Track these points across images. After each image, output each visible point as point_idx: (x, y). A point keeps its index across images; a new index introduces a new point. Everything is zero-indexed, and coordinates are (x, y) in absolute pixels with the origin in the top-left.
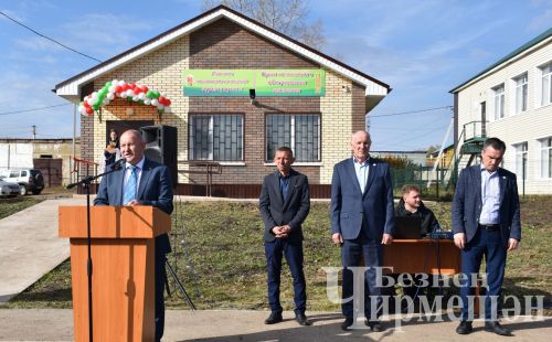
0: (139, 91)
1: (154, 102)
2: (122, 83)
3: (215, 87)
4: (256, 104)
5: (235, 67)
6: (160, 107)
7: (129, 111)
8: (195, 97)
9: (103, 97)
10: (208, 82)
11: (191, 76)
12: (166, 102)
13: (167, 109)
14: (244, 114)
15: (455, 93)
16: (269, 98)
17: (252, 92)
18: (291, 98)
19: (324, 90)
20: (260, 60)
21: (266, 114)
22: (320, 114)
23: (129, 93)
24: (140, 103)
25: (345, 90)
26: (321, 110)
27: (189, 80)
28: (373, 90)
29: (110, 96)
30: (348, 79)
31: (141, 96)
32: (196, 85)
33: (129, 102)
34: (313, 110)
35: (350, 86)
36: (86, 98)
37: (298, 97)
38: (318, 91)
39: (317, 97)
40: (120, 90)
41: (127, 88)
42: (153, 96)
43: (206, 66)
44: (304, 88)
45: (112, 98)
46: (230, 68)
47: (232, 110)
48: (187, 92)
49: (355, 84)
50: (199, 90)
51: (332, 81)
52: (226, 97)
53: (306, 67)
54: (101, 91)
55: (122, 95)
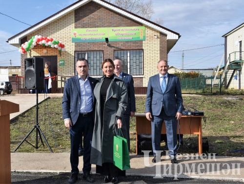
0: (48, 41)
1: (56, 46)
2: (40, 37)
3: (88, 37)
4: (109, 46)
5: (98, 27)
6: (59, 48)
7: (45, 51)
8: (78, 43)
9: (30, 44)
10: (84, 35)
11: (76, 32)
12: (62, 46)
13: (63, 50)
14: (103, 51)
15: (225, 36)
16: (116, 42)
17: (107, 39)
18: (127, 42)
19: (144, 37)
20: (111, 23)
21: (114, 50)
22: (143, 50)
23: (43, 42)
24: (49, 47)
25: (156, 37)
26: (143, 48)
27: (75, 34)
28: (171, 36)
29: (34, 44)
30: (157, 31)
31: (49, 43)
32: (78, 37)
33: (44, 46)
34: (139, 48)
35: (159, 34)
36: (22, 45)
37: (131, 42)
38: (141, 38)
39: (141, 41)
40: (39, 40)
41: (42, 39)
42: (55, 43)
43: (83, 27)
44: (134, 36)
45: (35, 44)
46: (95, 27)
47: (97, 49)
48: (73, 40)
49: (161, 33)
50: (80, 39)
51: (149, 32)
52: (94, 43)
53: (135, 26)
54: (29, 41)
55: (40, 43)
